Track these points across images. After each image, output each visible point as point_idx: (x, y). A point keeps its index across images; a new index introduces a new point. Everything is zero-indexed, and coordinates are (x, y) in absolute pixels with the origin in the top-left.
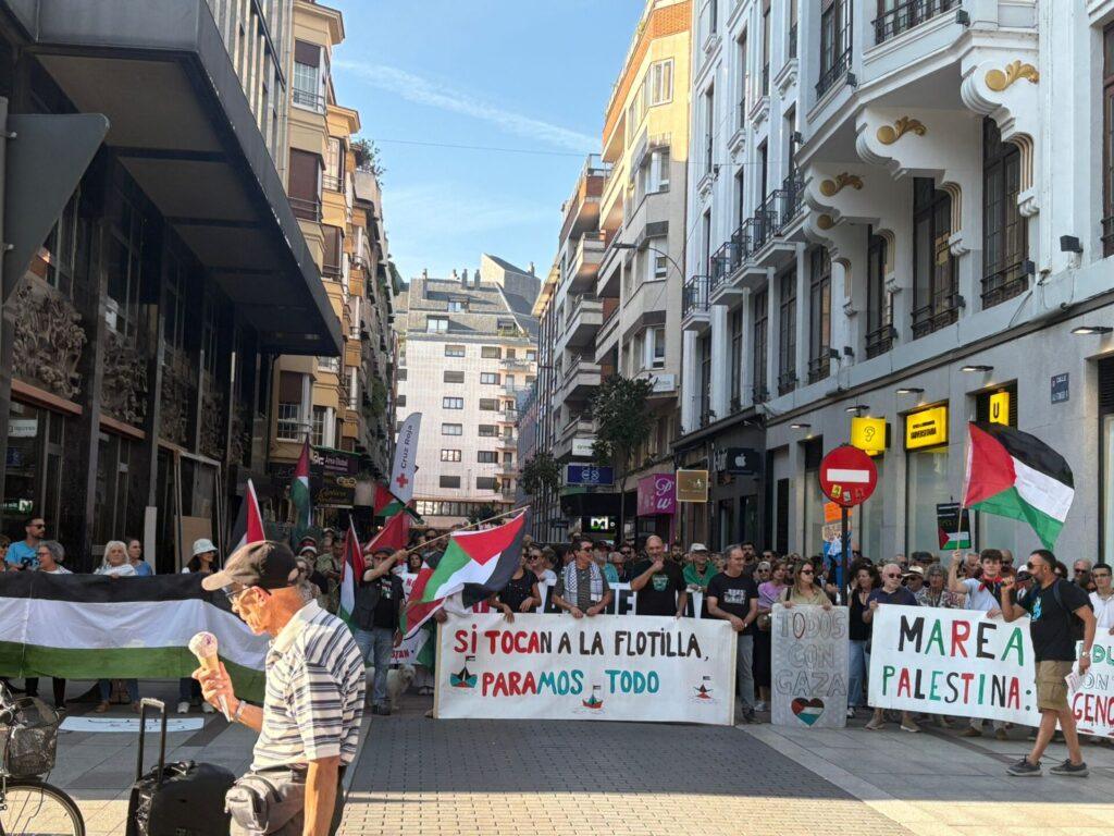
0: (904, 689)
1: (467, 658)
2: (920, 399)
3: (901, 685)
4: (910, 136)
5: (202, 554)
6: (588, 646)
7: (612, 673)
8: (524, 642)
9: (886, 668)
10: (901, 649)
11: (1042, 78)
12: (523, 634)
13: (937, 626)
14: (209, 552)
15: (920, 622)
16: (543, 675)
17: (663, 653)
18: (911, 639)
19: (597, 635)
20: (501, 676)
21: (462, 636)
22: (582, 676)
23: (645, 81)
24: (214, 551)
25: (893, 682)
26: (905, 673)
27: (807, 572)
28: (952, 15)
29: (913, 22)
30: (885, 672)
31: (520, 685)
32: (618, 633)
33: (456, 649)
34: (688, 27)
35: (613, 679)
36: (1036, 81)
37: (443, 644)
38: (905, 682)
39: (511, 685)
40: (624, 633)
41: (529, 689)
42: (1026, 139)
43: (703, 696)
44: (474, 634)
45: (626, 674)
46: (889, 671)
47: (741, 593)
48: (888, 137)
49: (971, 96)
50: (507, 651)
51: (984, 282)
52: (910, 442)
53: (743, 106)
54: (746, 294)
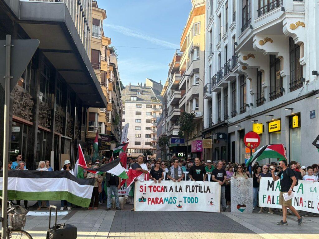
1: (143, 194)
2: (272, 118)
4: (268, 43)
6: (178, 190)
8: (159, 189)
9: (264, 195)
10: (268, 190)
11: (306, 26)
13: (278, 183)
16: (165, 198)
17: (199, 192)
18: (271, 187)
19: (181, 187)
20: (153, 199)
23: (192, 28)
25: (266, 199)
26: (269, 197)
28: (280, 8)
30: (264, 196)
31: (159, 201)
32: (186, 186)
33: (140, 191)
34: (204, 13)
36: (304, 27)
37: (136, 190)
38: (269, 199)
39: (156, 201)
40: (188, 186)
41: (161, 202)
42: (302, 43)
43: (211, 204)
45: (189, 198)
46: (265, 196)
47: (222, 174)
48: (262, 43)
49: (286, 31)
50: (155, 191)
51: (290, 84)
52: (270, 130)
53: (220, 35)
54: (222, 88)
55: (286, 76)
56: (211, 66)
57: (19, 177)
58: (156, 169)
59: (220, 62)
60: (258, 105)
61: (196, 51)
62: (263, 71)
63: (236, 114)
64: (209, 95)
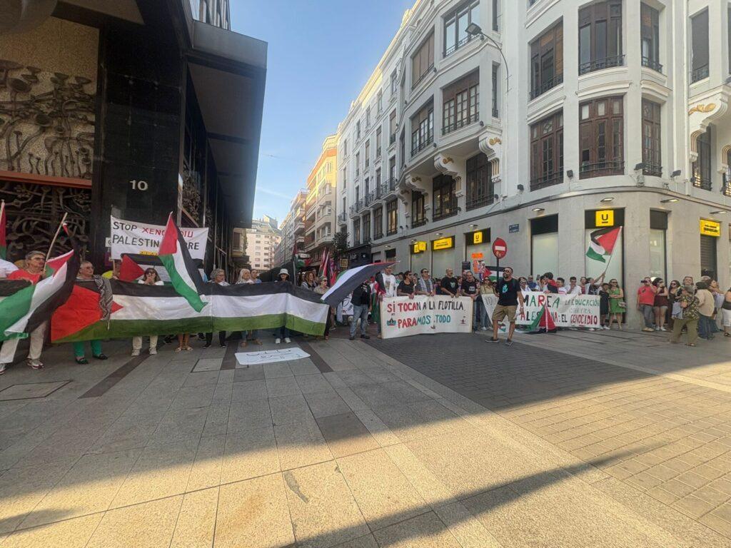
0: (524, 318)
1: (392, 314)
2: (441, 236)
4: (450, 162)
6: (431, 306)
7: (438, 316)
8: (411, 307)
11: (503, 143)
12: (411, 304)
13: (533, 297)
15: (527, 296)
16: (419, 318)
17: (452, 309)
19: (434, 302)
20: (404, 320)
21: (390, 306)
22: (430, 318)
23: (324, 167)
28: (478, 123)
29: (455, 129)
31: (411, 323)
32: (440, 302)
33: (388, 311)
34: (336, 155)
35: (437, 318)
39: (408, 323)
41: (414, 324)
42: (497, 160)
43: (463, 323)
44: (394, 305)
45: (441, 316)
47: (473, 287)
48: (445, 162)
49: (484, 146)
50: (405, 310)
51: (467, 204)
52: (435, 248)
53: (358, 171)
54: (361, 216)
55: (464, 196)
58: (407, 282)
59: (358, 194)
60: (413, 227)
61: (328, 186)
62: (427, 194)
63: (381, 236)
64: (344, 223)
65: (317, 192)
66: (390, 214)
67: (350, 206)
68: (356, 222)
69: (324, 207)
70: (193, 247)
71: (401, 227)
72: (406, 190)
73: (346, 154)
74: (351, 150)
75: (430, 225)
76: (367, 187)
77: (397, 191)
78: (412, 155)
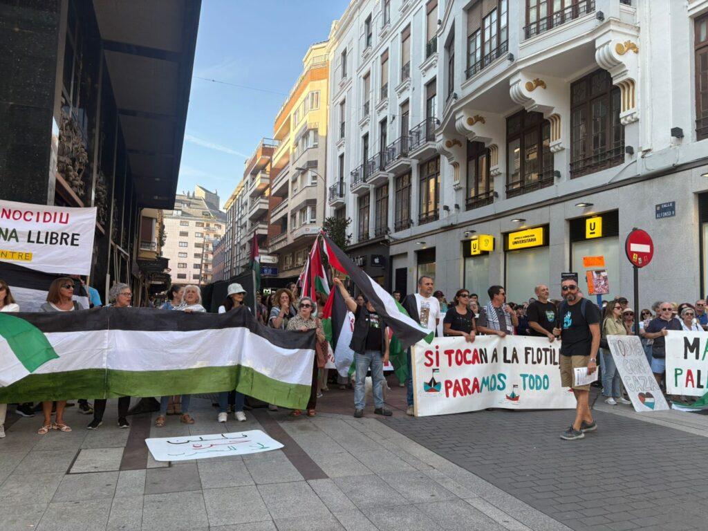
0: (690, 383)
1: (434, 370)
2: (523, 225)
3: (687, 380)
4: (539, 88)
5: (234, 294)
6: (509, 357)
7: (524, 376)
8: (469, 357)
9: (676, 370)
10: (686, 357)
11: (641, 50)
12: (468, 351)
14: (239, 293)
15: (697, 341)
16: (484, 378)
17: (551, 363)
18: (692, 351)
19: (515, 350)
20: (457, 382)
21: (429, 355)
22: (505, 378)
23: (305, 101)
24: (243, 293)
25: (682, 378)
26: (689, 373)
27: (618, 308)
28: (593, 15)
30: (676, 372)
31: (470, 387)
32: (527, 349)
33: (426, 364)
34: (326, 78)
35: (524, 380)
36: (637, 52)
37: (417, 361)
38: (690, 378)
39: (464, 388)
40: (530, 349)
41: (476, 390)
42: (630, 83)
44: (437, 353)
45: (531, 377)
46: (679, 372)
48: (530, 88)
49: (604, 57)
50: (459, 363)
51: (571, 165)
52: (511, 246)
53: (366, 106)
54: (372, 187)
55: (565, 151)
56: (342, 157)
57: (113, 326)
59: (366, 148)
60: (469, 207)
61: (312, 133)
62: (495, 147)
63: (409, 224)
64: (340, 200)
65: (291, 144)
66: (424, 185)
67: (352, 169)
68: (363, 199)
69: (303, 171)
70: (69, 240)
71: (446, 208)
72: (456, 138)
73: (344, 75)
74: (355, 68)
75: (502, 204)
76: (384, 135)
77: (440, 142)
78: (468, 76)
